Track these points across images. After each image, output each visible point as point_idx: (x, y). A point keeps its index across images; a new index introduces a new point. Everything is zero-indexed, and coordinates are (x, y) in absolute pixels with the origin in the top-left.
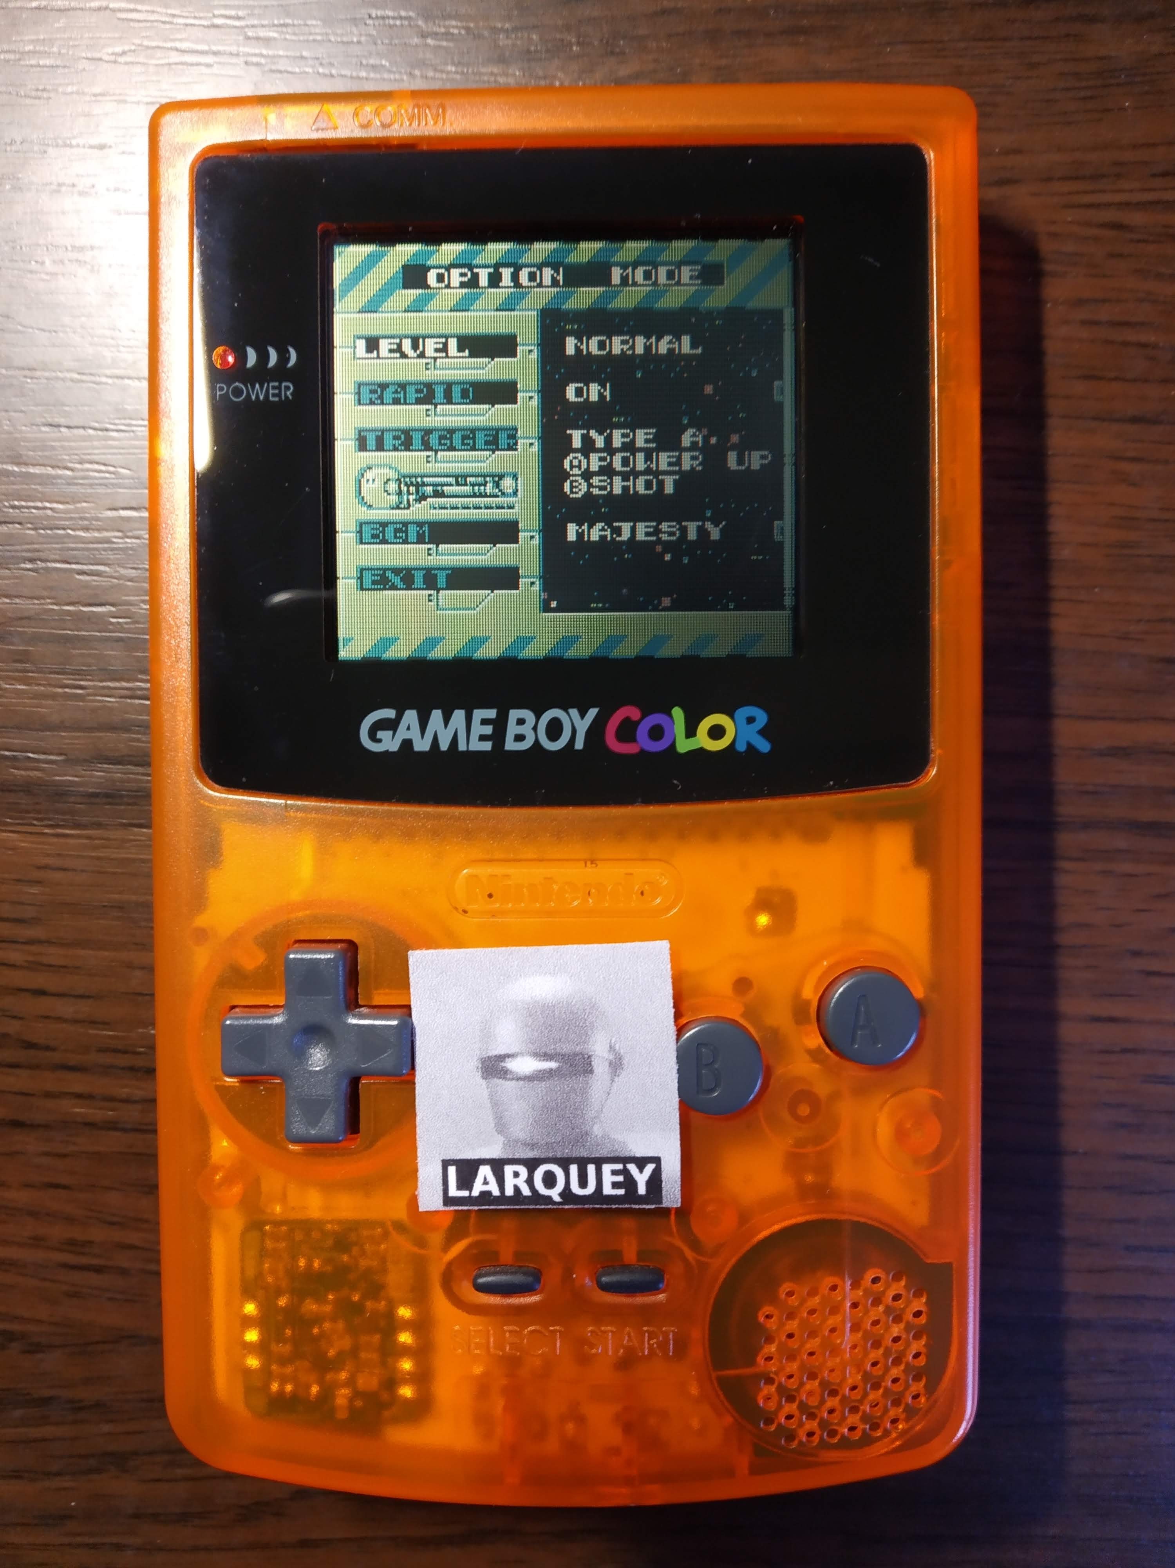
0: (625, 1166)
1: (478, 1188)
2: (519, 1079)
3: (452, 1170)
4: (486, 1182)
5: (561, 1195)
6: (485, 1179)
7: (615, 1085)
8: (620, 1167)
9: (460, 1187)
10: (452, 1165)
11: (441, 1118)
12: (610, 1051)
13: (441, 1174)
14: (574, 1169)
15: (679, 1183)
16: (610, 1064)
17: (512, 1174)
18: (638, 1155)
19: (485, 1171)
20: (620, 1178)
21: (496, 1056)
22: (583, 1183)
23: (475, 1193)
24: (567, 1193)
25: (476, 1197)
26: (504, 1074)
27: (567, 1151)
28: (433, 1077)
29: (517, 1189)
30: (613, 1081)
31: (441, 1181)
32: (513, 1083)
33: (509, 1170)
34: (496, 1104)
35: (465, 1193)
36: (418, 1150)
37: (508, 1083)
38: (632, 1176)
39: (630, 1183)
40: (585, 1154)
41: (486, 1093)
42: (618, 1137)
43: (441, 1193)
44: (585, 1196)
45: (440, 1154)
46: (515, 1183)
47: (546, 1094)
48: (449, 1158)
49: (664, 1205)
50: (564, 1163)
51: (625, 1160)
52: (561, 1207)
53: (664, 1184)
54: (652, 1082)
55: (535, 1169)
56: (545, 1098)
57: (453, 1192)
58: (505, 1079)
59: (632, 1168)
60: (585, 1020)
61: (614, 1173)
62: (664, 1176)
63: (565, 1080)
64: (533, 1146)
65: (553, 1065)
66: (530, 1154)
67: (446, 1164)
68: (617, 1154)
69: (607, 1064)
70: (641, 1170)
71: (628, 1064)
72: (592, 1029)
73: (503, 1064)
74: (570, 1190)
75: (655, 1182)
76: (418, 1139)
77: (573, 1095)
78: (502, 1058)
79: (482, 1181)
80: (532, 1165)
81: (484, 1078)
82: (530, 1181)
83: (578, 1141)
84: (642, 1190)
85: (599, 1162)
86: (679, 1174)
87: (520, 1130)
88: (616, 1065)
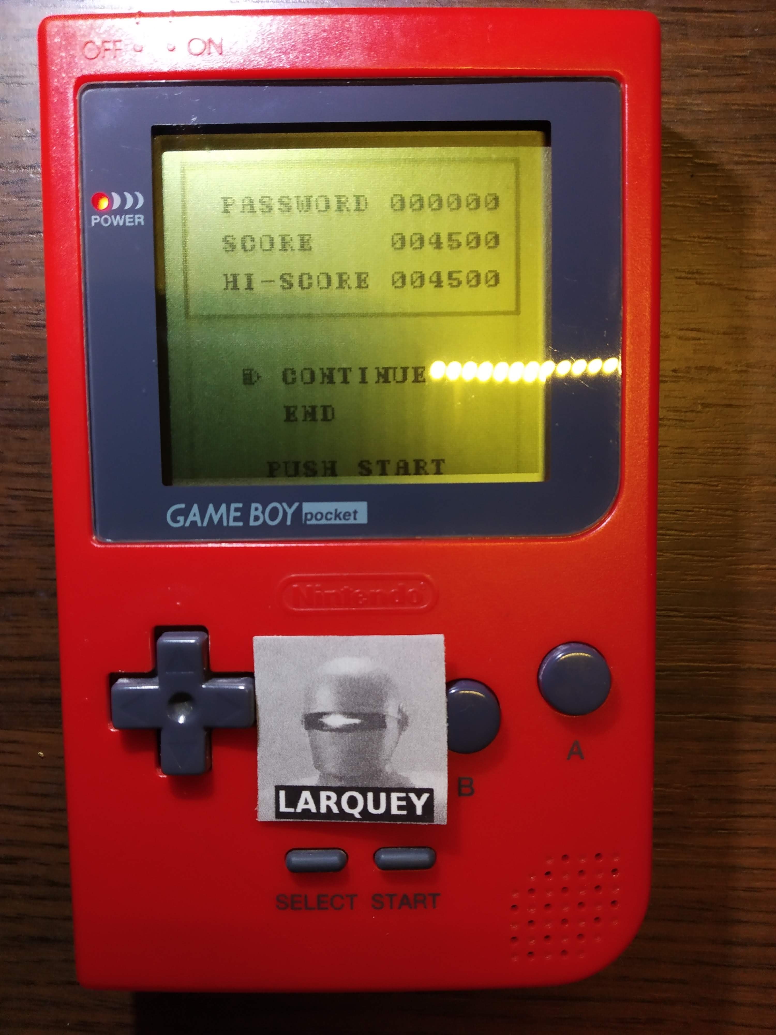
0: (407, 795)
1: (301, 807)
2: (332, 730)
3: (282, 794)
4: (306, 803)
5: (360, 813)
6: (306, 800)
7: (401, 737)
8: (403, 795)
9: (287, 806)
10: (282, 790)
11: (275, 756)
12: (398, 713)
13: (274, 796)
14: (370, 795)
15: (446, 808)
16: (399, 721)
17: (325, 797)
18: (417, 787)
19: (306, 795)
20: (404, 803)
21: (315, 714)
22: (377, 805)
23: (299, 810)
24: (365, 811)
25: (299, 813)
26: (322, 727)
27: (365, 783)
28: (270, 727)
29: (328, 807)
30: (400, 734)
31: (274, 801)
32: (328, 733)
33: (323, 795)
34: (316, 748)
35: (292, 810)
36: (258, 778)
37: (324, 733)
38: (412, 802)
39: (411, 807)
40: (379, 785)
41: (307, 740)
42: (403, 774)
43: (274, 809)
44: (378, 815)
45: (274, 782)
46: (327, 804)
47: (352, 742)
48: (280, 784)
49: (435, 823)
50: (364, 792)
51: (408, 790)
52: (360, 822)
53: (435, 808)
54: (428, 736)
55: (343, 794)
56: (351, 744)
57: (283, 808)
58: (322, 730)
59: (413, 796)
60: (381, 690)
61: (399, 799)
62: (436, 803)
63: (366, 732)
64: (341, 779)
65: (357, 721)
66: (338, 784)
67: (278, 788)
68: (402, 786)
69: (396, 722)
70: (419, 798)
71: (412, 722)
72: (386, 697)
73: (321, 720)
74: (367, 810)
75: (429, 806)
76: (258, 771)
77: (371, 743)
78: (321, 715)
79: (304, 802)
80: (340, 792)
81: (307, 729)
82: (338, 803)
83: (374, 776)
84: (419, 812)
85: (389, 791)
86: (446, 801)
87: (331, 767)
88: (403, 723)
